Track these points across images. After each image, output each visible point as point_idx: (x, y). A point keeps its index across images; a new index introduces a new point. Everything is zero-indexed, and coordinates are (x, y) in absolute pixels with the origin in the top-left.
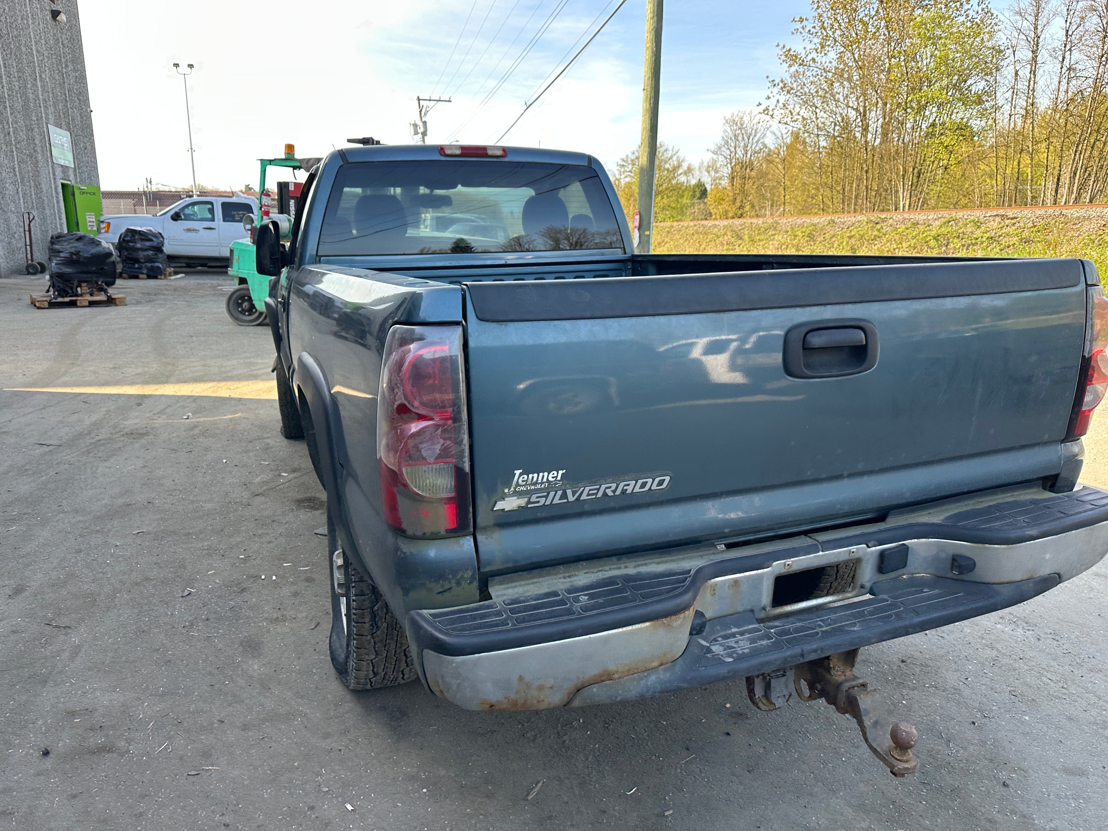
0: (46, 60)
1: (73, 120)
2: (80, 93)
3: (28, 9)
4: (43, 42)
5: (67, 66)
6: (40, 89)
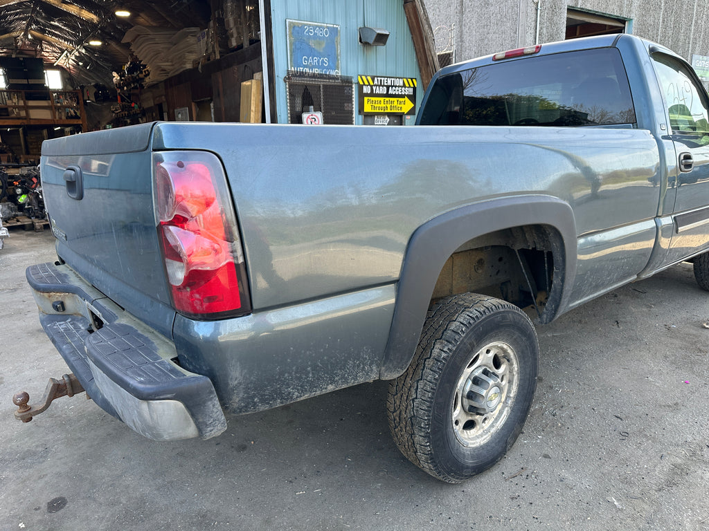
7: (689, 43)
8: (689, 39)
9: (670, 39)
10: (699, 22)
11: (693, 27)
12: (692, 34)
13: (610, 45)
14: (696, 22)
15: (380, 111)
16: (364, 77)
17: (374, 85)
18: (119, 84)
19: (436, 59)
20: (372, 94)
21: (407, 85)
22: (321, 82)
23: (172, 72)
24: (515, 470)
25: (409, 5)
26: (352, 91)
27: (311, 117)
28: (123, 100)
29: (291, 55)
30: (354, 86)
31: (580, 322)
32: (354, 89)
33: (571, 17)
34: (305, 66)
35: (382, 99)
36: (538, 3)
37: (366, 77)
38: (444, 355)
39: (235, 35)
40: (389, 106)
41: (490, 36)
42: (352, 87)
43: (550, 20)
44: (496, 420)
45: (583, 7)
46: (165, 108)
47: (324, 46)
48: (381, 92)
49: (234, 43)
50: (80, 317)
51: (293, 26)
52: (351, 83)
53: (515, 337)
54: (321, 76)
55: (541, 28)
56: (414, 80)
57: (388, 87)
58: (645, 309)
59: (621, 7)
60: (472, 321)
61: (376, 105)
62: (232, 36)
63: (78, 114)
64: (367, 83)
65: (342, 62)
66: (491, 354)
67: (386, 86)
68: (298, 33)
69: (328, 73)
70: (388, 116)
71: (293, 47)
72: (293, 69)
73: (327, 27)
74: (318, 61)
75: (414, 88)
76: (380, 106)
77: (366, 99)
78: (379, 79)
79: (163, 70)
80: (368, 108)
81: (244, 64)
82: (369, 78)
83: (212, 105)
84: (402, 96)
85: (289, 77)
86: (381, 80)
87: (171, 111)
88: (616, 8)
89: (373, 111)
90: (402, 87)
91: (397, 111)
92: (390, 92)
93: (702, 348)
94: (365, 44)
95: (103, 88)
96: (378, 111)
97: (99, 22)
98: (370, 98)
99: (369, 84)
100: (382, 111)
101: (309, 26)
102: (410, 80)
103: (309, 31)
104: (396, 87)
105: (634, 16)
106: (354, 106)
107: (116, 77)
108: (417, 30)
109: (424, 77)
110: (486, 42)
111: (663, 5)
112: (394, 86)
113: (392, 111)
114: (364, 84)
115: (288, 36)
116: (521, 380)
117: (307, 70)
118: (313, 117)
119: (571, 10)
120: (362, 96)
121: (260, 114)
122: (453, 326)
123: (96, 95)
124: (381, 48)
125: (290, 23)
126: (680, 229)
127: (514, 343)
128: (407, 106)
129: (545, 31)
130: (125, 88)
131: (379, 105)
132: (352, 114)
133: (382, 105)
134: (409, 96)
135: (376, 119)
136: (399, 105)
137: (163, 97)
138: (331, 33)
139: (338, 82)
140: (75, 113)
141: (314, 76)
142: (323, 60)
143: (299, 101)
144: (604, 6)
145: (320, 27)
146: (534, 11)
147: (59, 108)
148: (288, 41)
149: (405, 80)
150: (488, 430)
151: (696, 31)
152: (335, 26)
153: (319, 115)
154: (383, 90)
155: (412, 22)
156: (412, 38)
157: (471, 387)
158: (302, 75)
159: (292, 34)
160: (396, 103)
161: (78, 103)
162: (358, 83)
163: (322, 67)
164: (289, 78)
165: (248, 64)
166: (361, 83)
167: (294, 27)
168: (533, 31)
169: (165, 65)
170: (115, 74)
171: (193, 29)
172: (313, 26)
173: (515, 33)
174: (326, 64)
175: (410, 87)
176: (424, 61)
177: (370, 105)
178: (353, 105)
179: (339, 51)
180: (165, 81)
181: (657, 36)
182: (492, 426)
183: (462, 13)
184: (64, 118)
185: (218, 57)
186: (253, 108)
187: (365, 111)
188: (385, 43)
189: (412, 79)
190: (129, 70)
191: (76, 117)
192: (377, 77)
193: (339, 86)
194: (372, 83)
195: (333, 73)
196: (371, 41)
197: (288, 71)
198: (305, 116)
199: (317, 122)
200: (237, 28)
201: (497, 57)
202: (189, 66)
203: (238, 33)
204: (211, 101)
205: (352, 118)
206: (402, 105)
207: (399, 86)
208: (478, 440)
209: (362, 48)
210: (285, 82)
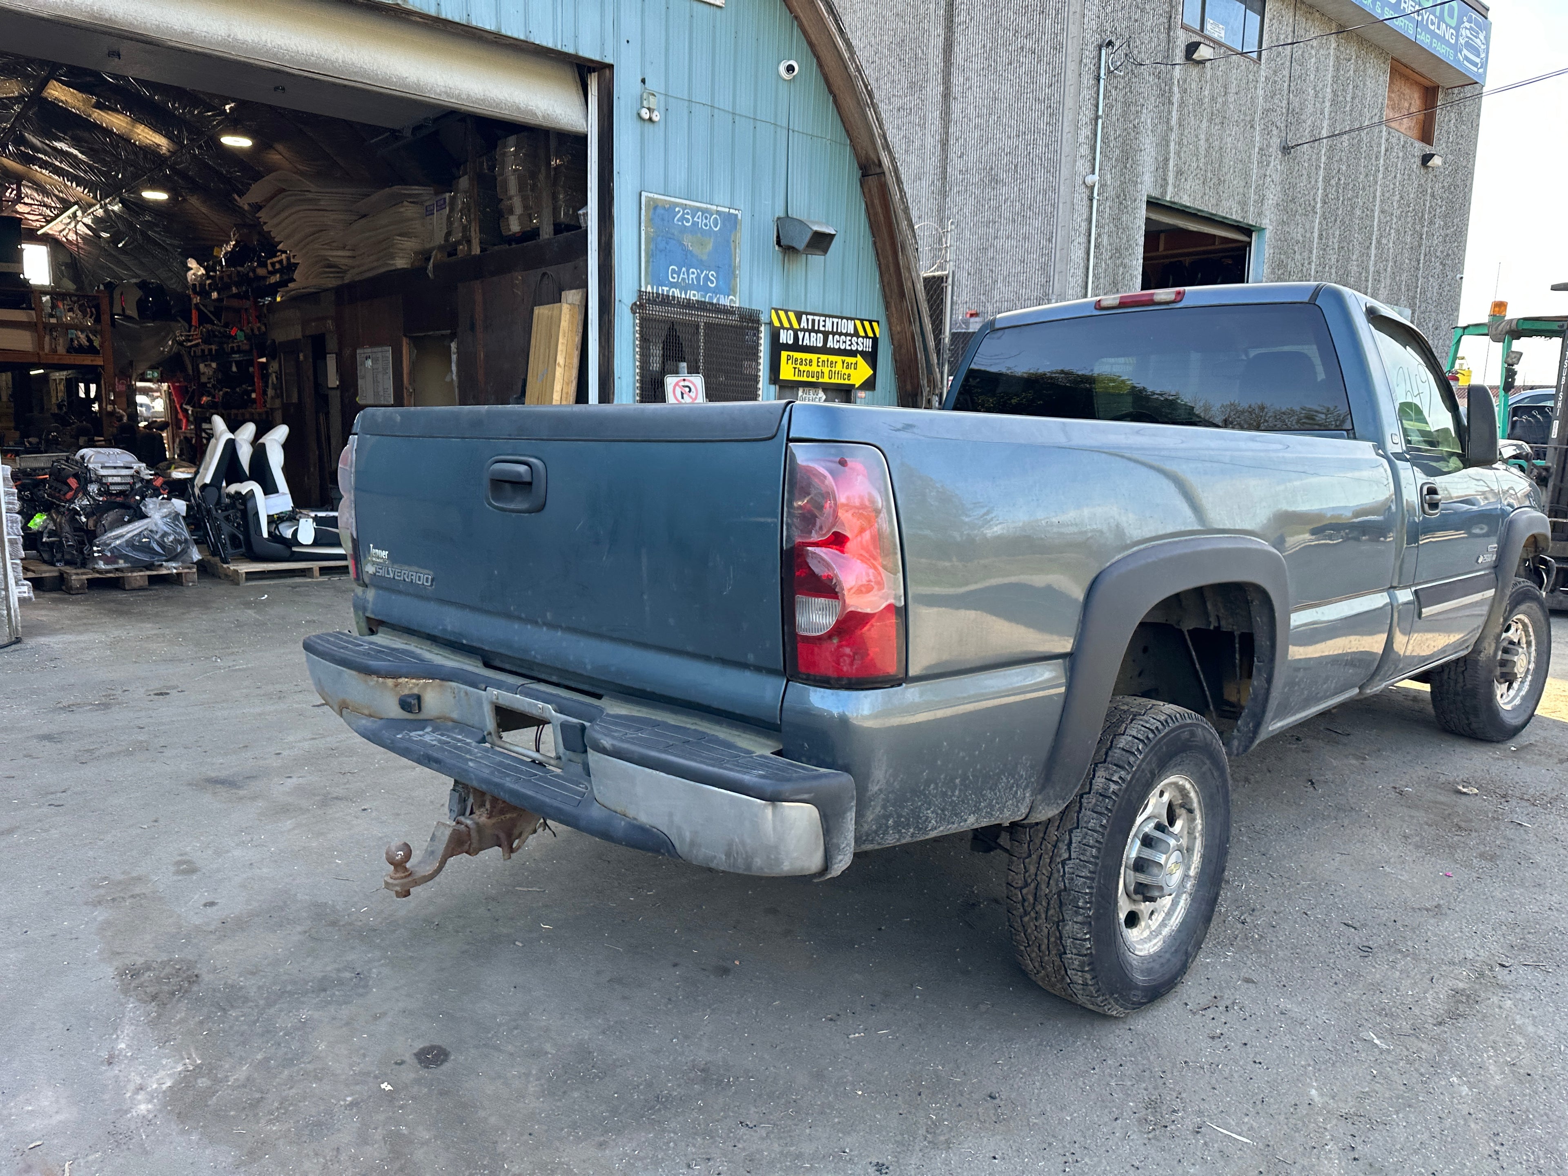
0: (1395, 220)
1: (1423, 292)
2: (1448, 255)
3: (1382, 161)
4: (1397, 198)
5: (1431, 223)
6: (1373, 258)
7: (1367, 281)
8: (1367, 272)
9: (1333, 271)
10: (1384, 241)
11: (1373, 251)
12: (1371, 263)
13: (1306, 300)
14: (1379, 242)
15: (810, 379)
16: (782, 313)
17: (801, 330)
18: (202, 285)
19: (920, 287)
20: (796, 347)
21: (862, 333)
22: (702, 318)
23: (356, 270)
24: (1204, 1001)
25: (872, 181)
26: (758, 338)
27: (682, 383)
28: (203, 319)
29: (647, 262)
30: (762, 328)
31: (1247, 780)
32: (762, 335)
33: (1154, 216)
34: (673, 285)
35: (814, 357)
36: (1092, 187)
37: (786, 312)
38: (1113, 787)
39: (518, 210)
40: (826, 370)
41: (998, 243)
42: (759, 331)
43: (1116, 220)
44: (1169, 914)
45: (1176, 200)
46: (332, 344)
47: (710, 247)
48: (813, 343)
49: (515, 226)
50: (450, 724)
51: (654, 206)
52: (758, 322)
53: (1203, 769)
54: (702, 306)
55: (1099, 235)
56: (875, 324)
57: (826, 334)
58: (1354, 762)
59: (1243, 204)
60: (1151, 736)
61: (802, 368)
62: (511, 211)
63: (96, 344)
64: (787, 325)
65: (742, 282)
66: (1166, 797)
67: (824, 333)
68: (663, 220)
69: (715, 301)
70: (824, 390)
71: (652, 246)
72: (649, 289)
73: (718, 212)
74: (698, 278)
75: (875, 340)
76: (811, 369)
77: (784, 354)
78: (810, 317)
79: (330, 266)
80: (787, 372)
81: (544, 270)
82: (792, 315)
83: (453, 346)
84: (852, 353)
85: (642, 303)
86: (813, 321)
87: (347, 352)
88: (1235, 207)
89: (797, 378)
90: (852, 335)
91: (842, 382)
92: (830, 344)
93: (1463, 824)
94: (787, 249)
95: (159, 291)
96: (805, 379)
97: (173, 153)
98: (791, 353)
99: (792, 328)
100: (814, 380)
101: (685, 207)
102: (867, 324)
103: (683, 218)
104: (841, 334)
105: (1268, 222)
106: (761, 367)
107: (195, 270)
108: (884, 230)
109: (894, 320)
110: (990, 254)
111: (1319, 205)
112: (837, 333)
113: (832, 381)
114: (782, 327)
115: (643, 224)
116: (1206, 847)
117: (677, 293)
118: (686, 383)
119: (1153, 204)
120: (777, 347)
121: (574, 373)
122: (1122, 742)
123: (141, 305)
124: (816, 260)
125: (649, 200)
126: (1426, 611)
127: (1201, 782)
128: (861, 372)
129: (1105, 240)
130: (215, 295)
131: (807, 368)
132: (758, 383)
133: (814, 368)
134: (863, 354)
135: (800, 393)
136: (845, 371)
137: (330, 322)
138: (723, 224)
139: (734, 320)
140: (89, 340)
141: (689, 305)
142: (707, 275)
143: (657, 352)
144: (1213, 201)
145: (704, 211)
146: (1086, 202)
147: (52, 328)
148: (643, 233)
149: (858, 323)
150: (1157, 932)
151: (1380, 257)
152: (732, 211)
153: (698, 381)
154: (816, 340)
155: (876, 214)
156: (875, 243)
157: (1139, 851)
158: (666, 301)
159: (650, 221)
160: (839, 364)
161: (97, 320)
162: (771, 323)
163: (706, 289)
164: (641, 306)
165: (551, 270)
166: (777, 324)
167: (655, 208)
168: (1083, 239)
169: (338, 256)
170: (192, 263)
171: (416, 190)
172: (691, 207)
173: (1050, 240)
174: (712, 282)
175: (867, 337)
176: (896, 289)
177: (791, 366)
178: (758, 364)
179: (738, 260)
180: (339, 291)
181: (1309, 263)
182: (1163, 924)
183: (944, 194)
184: (61, 350)
185: (476, 250)
186: (560, 359)
187: (781, 377)
188: (825, 251)
189: (870, 322)
190: (232, 258)
191: (91, 350)
192: (807, 314)
193: (736, 327)
194: (796, 326)
195: (725, 301)
196: (801, 245)
197: (640, 291)
198: (670, 381)
199: (693, 394)
200: (524, 199)
201: (1104, 304)
202: (401, 263)
203: (526, 207)
204: (453, 336)
205: (757, 389)
206: (851, 371)
207: (846, 335)
208: (1146, 946)
209: (781, 256)
210: (634, 313)
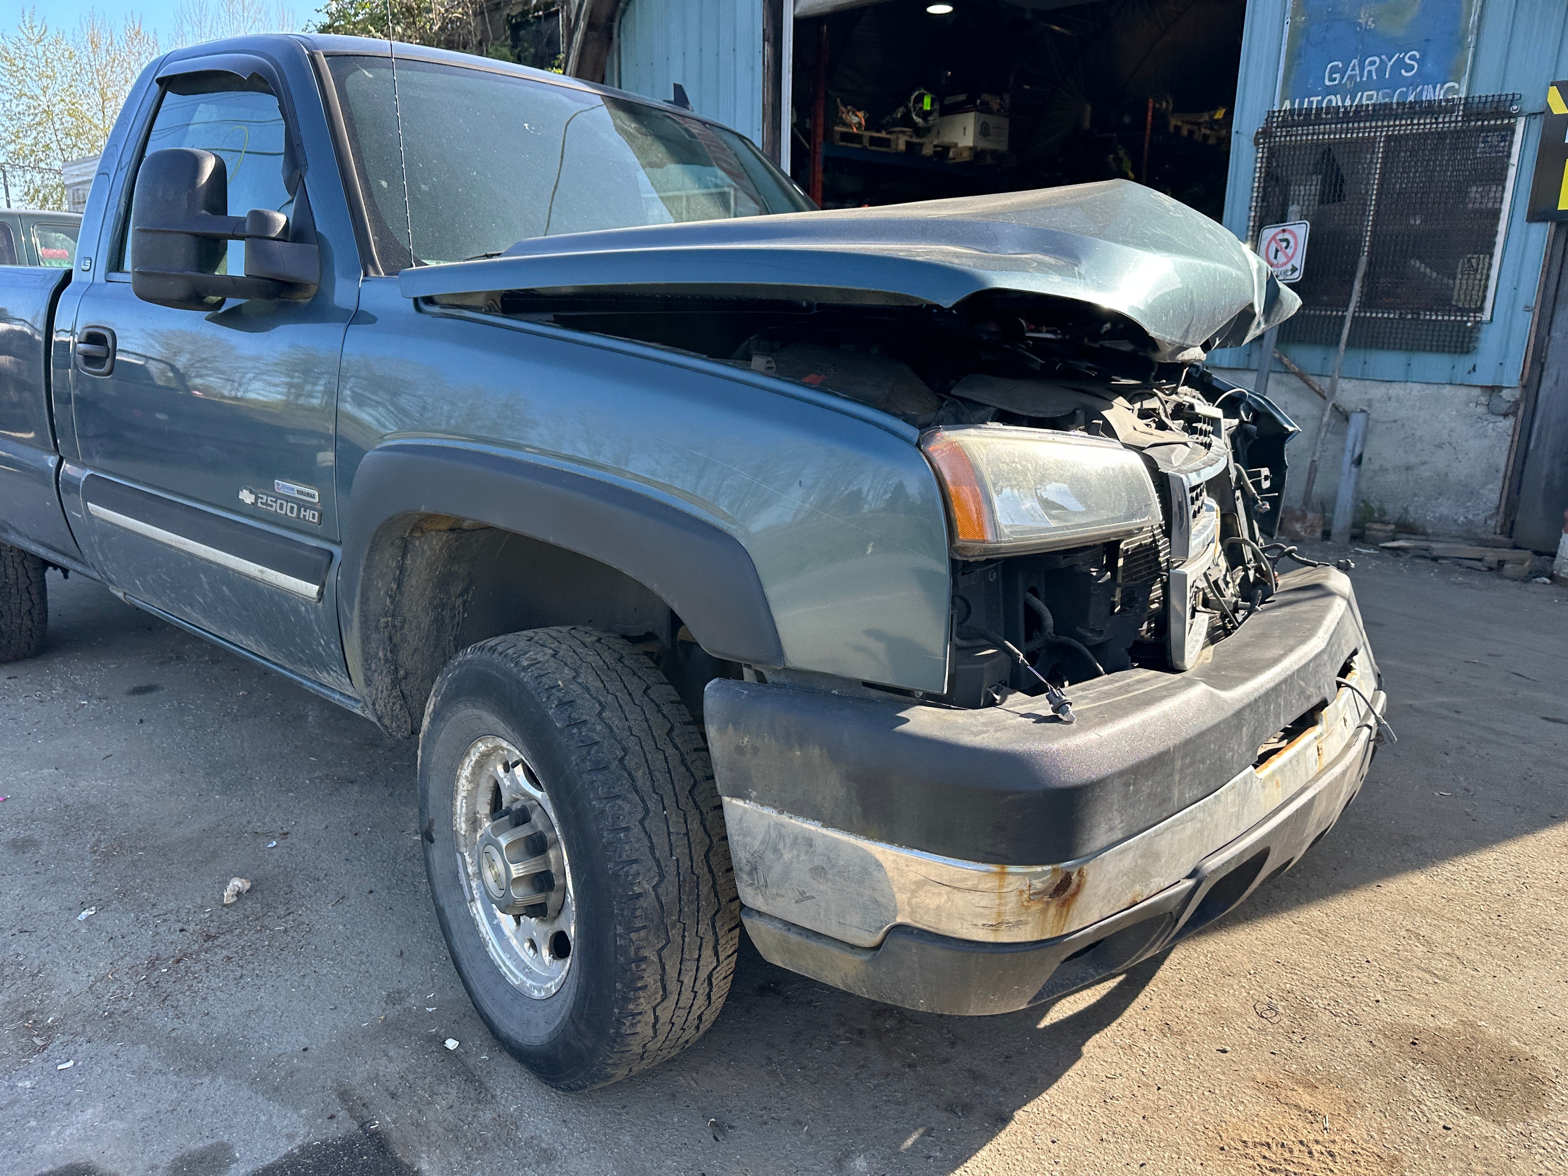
22: (1382, 131)
26: (1508, 144)
27: (1280, 237)
29: (1287, 69)
30: (1520, 123)
32: (1519, 136)
34: (1330, 91)
42: (1511, 130)
47: (1415, 14)
52: (1510, 114)
54: (1382, 112)
65: (1481, 54)
69: (1412, 98)
72: (1287, 105)
74: (1381, 70)
85: (1270, 129)
106: (1507, 194)
117: (1336, 101)
118: (1287, 236)
120: (1554, 157)
132: (1496, 222)
141: (1359, 114)
142: (1401, 60)
153: (1302, 231)
158: (1311, 118)
162: (1546, 111)
163: (1394, 83)
164: (1268, 134)
166: (1560, 110)
174: (1410, 69)
178: (1502, 190)
187: (1563, 207)
193: (1454, 132)
195: (1434, 94)
197: (1271, 112)
199: (1289, 251)
210: (1257, 143)
